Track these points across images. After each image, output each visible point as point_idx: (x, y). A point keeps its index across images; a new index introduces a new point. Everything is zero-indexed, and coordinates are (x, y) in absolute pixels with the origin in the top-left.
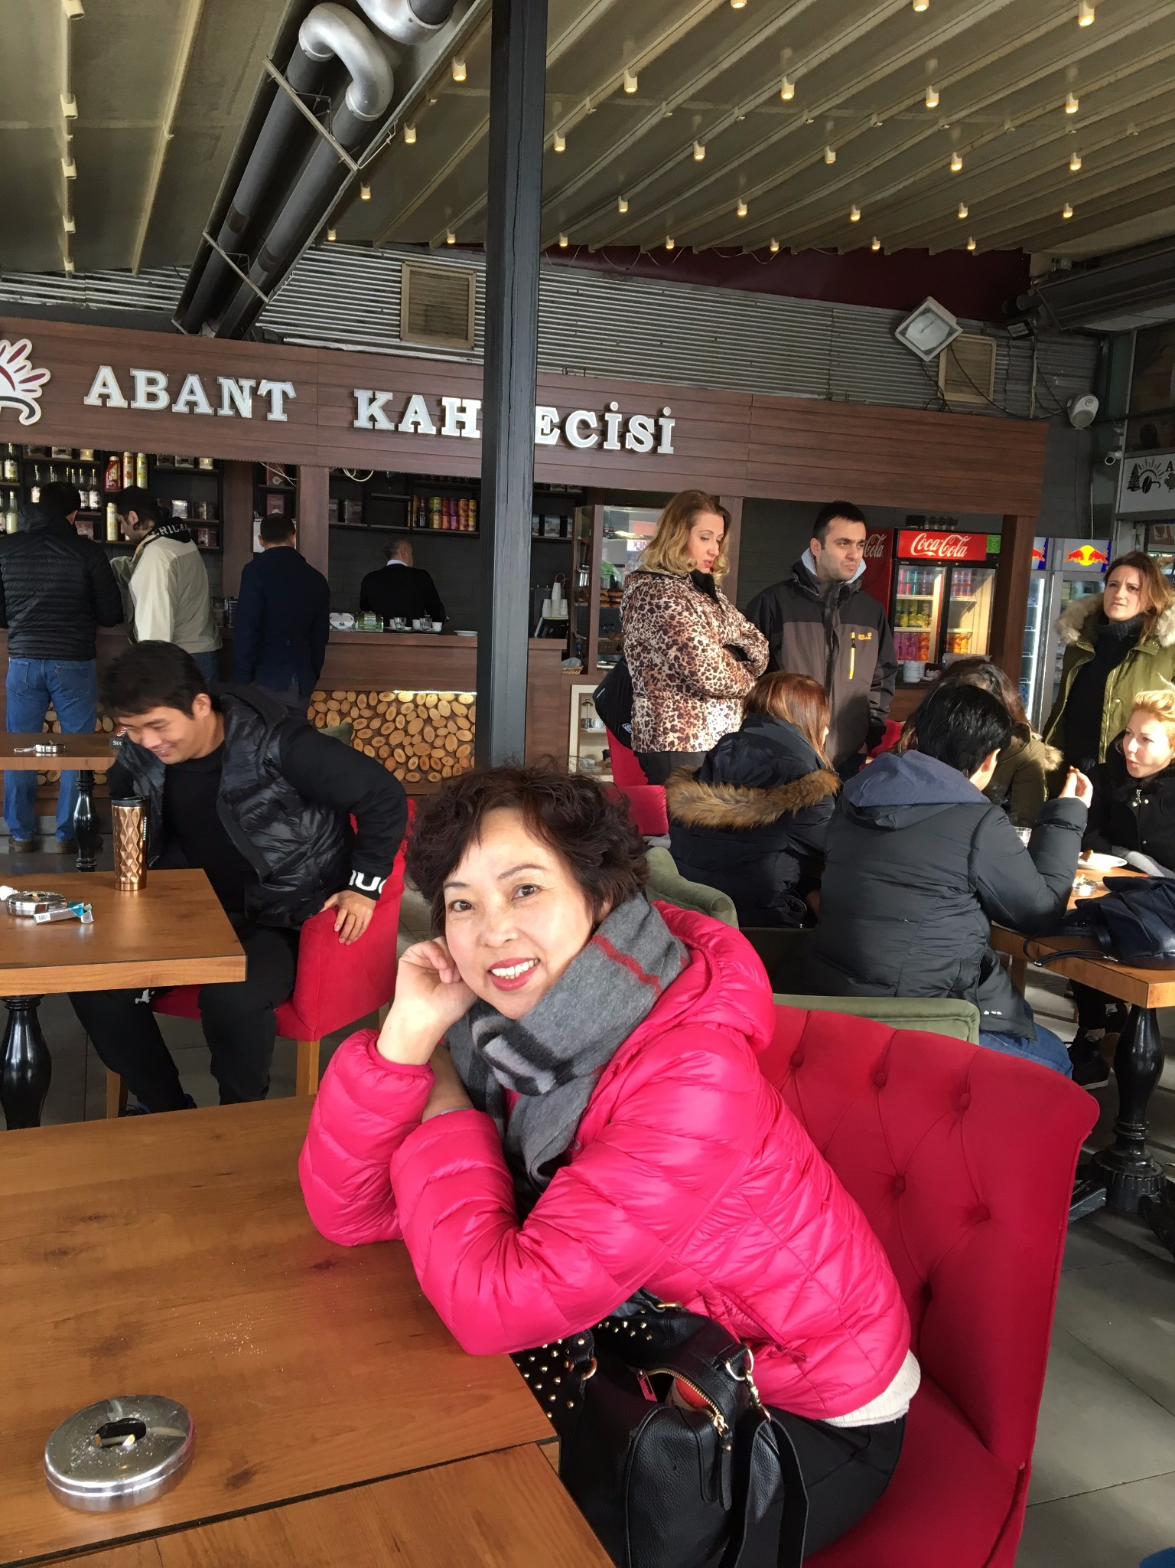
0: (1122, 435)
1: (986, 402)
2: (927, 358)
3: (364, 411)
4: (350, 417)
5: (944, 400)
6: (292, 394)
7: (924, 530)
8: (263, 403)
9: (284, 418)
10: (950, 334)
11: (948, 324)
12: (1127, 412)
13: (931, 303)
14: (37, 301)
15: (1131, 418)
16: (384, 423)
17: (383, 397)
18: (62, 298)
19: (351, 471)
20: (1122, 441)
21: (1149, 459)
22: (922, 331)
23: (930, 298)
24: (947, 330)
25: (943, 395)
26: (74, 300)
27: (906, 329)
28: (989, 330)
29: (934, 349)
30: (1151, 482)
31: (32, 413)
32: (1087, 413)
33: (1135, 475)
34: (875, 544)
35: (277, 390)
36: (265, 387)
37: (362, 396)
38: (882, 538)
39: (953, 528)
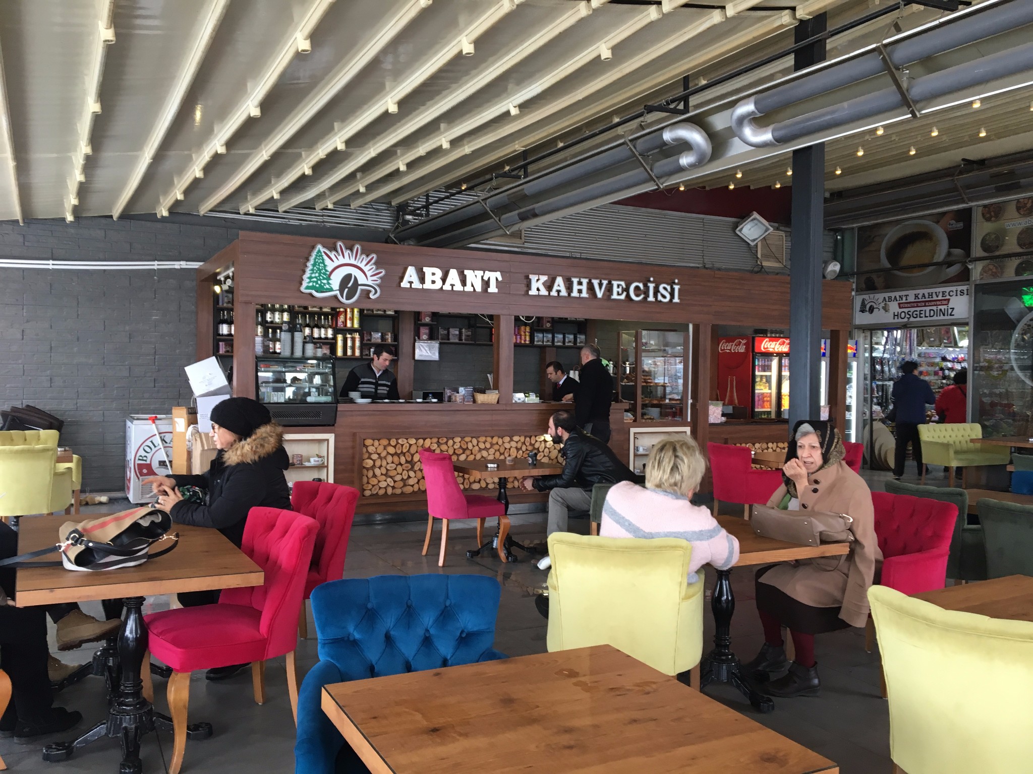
0: (854, 283)
1: (783, 266)
2: (752, 244)
3: (534, 285)
4: (525, 289)
5: (762, 265)
6: (500, 279)
7: (767, 337)
8: (486, 284)
9: (496, 290)
10: (766, 231)
11: (764, 225)
12: (855, 270)
13: (755, 215)
14: (297, 223)
15: (859, 274)
16: (544, 292)
17: (544, 278)
18: (311, 221)
19: (523, 317)
20: (854, 286)
21: (872, 296)
22: (750, 229)
23: (755, 212)
24: (765, 228)
25: (761, 263)
26: (317, 221)
27: (742, 229)
28: (782, 228)
29: (757, 239)
30: (874, 308)
31: (376, 292)
32: (834, 271)
33: (863, 305)
34: (739, 345)
35: (494, 276)
36: (488, 274)
37: (534, 278)
38: (744, 342)
39: (782, 336)
